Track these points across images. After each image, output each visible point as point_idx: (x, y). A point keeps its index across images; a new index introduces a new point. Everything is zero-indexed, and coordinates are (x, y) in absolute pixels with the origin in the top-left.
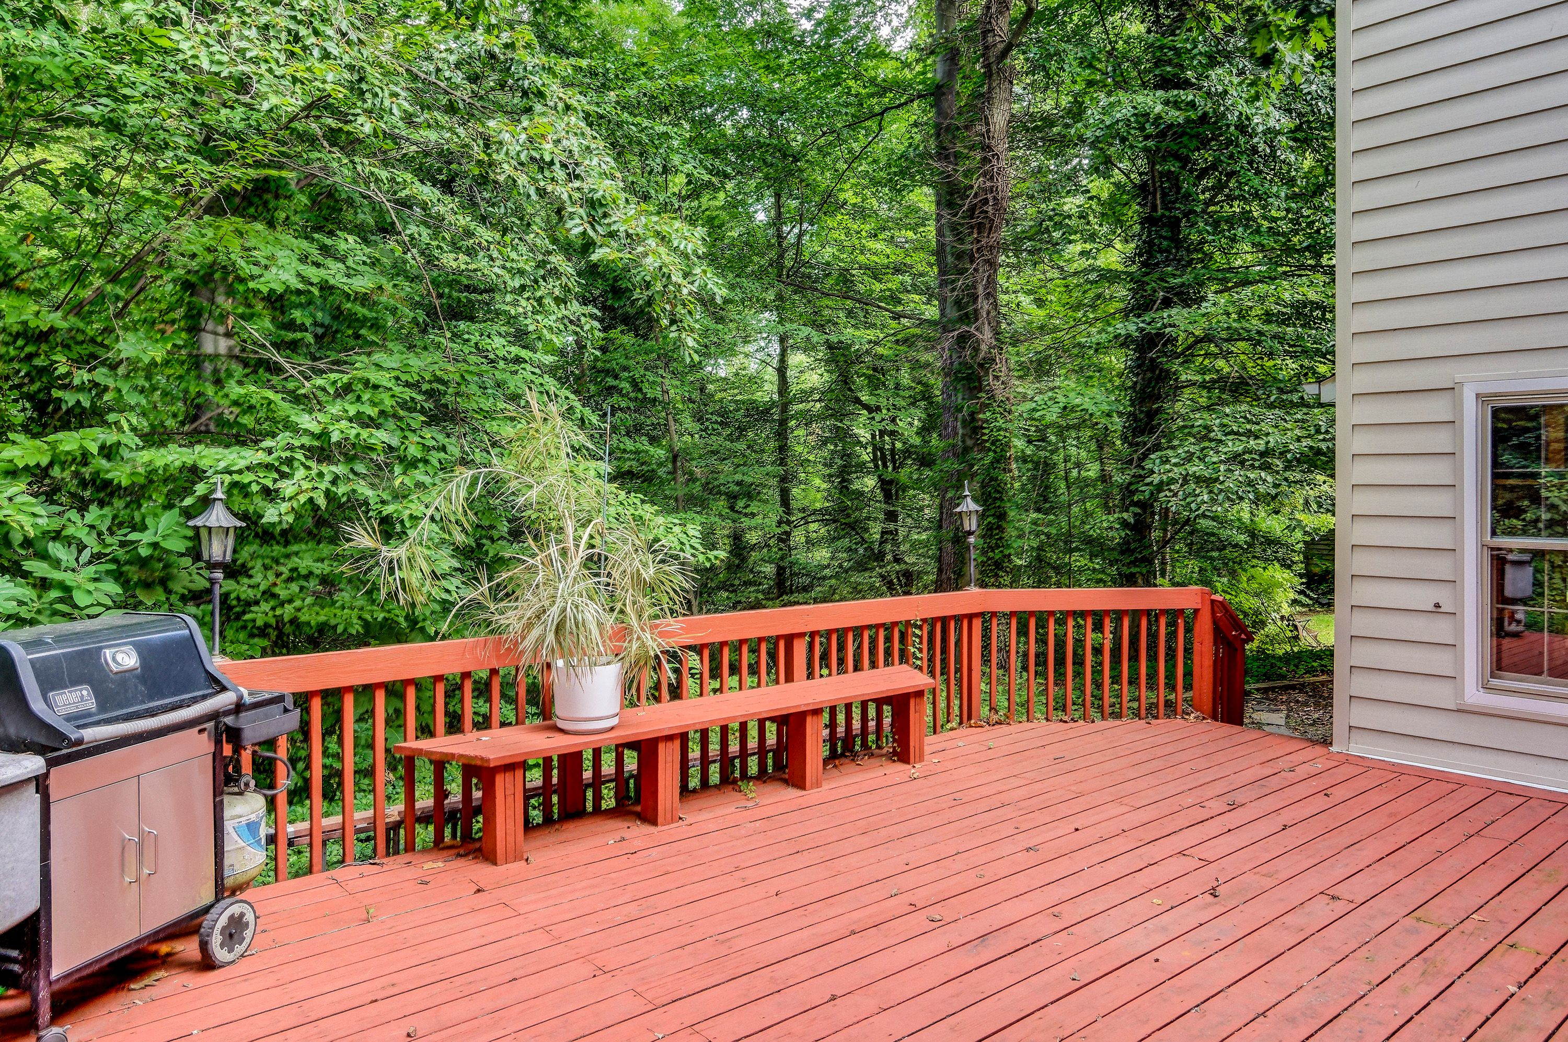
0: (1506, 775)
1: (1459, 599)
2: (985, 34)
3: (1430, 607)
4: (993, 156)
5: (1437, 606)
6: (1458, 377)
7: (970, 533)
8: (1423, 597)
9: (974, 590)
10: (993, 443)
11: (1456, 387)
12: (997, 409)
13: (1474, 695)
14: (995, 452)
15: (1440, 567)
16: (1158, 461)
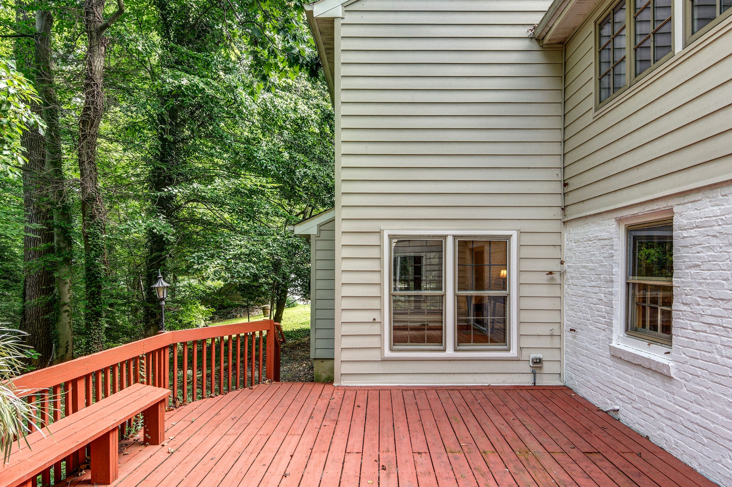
0: (398, 383)
1: (382, 316)
2: (88, 13)
3: (372, 321)
4: (94, 84)
5: (374, 319)
6: (382, 228)
7: (162, 299)
8: (368, 316)
9: (167, 332)
10: (94, 246)
11: (381, 231)
12: (97, 227)
13: (388, 354)
14: (96, 251)
15: (375, 304)
16: (196, 258)
